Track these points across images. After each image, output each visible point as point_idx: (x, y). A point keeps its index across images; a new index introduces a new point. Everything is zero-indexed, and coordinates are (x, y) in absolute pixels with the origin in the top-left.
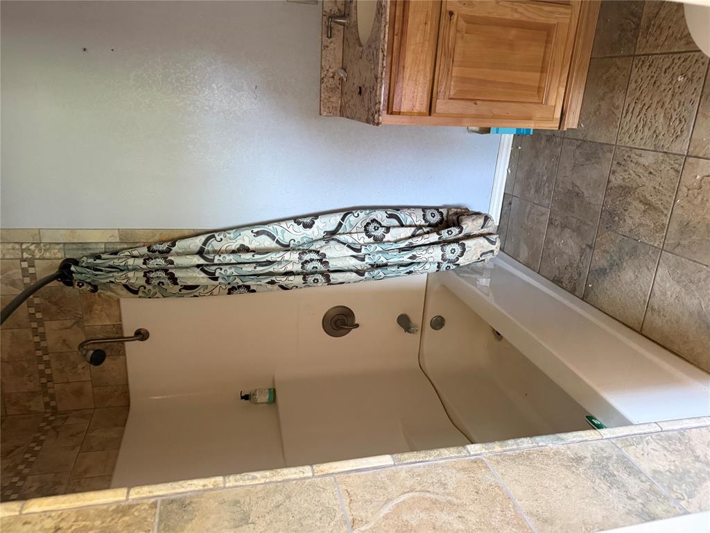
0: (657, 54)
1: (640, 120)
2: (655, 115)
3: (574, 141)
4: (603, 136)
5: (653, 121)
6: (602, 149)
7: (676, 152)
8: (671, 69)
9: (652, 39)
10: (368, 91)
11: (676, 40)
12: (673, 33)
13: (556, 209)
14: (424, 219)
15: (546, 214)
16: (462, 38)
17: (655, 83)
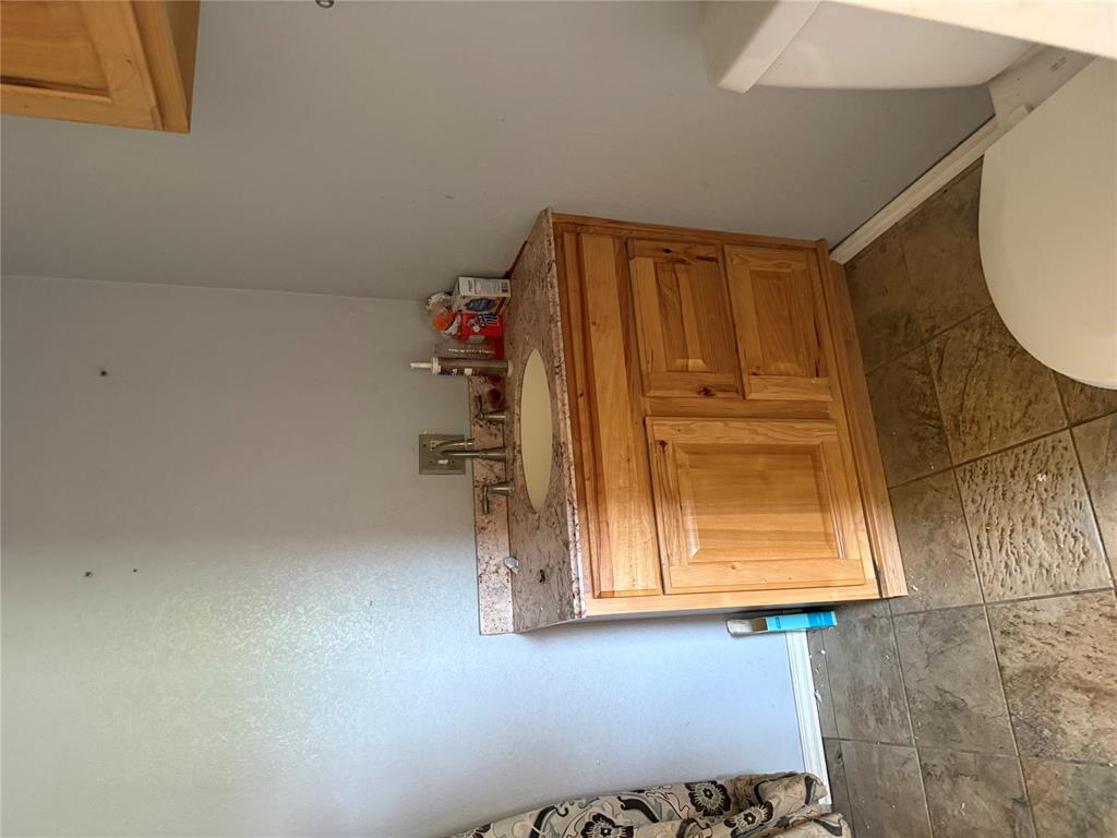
0: (987, 456)
1: (1007, 555)
2: (1028, 541)
3: (911, 616)
4: (957, 596)
5: (1030, 549)
6: (964, 616)
7: (1094, 588)
8: (1019, 469)
9: (969, 440)
10: (556, 570)
11: (1007, 430)
12: (998, 423)
13: (927, 743)
14: (693, 803)
15: (912, 760)
16: (687, 474)
17: (1004, 494)
